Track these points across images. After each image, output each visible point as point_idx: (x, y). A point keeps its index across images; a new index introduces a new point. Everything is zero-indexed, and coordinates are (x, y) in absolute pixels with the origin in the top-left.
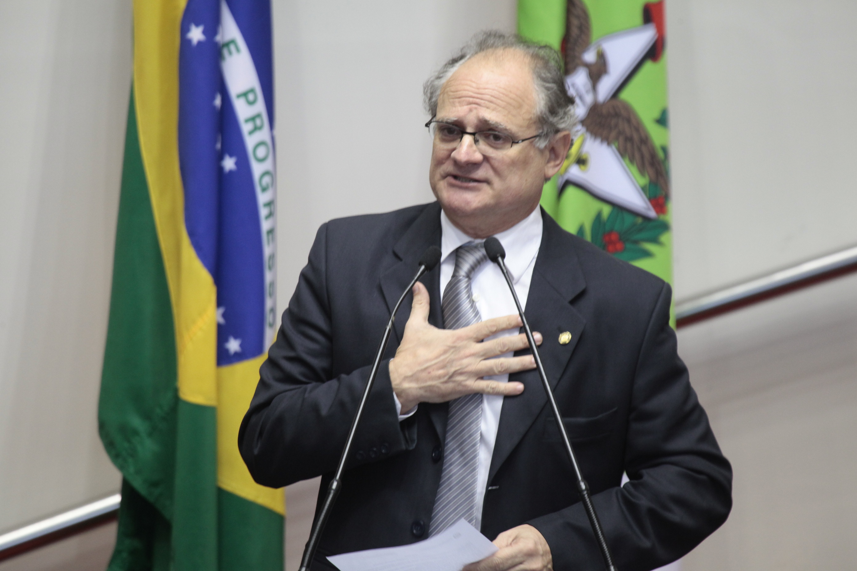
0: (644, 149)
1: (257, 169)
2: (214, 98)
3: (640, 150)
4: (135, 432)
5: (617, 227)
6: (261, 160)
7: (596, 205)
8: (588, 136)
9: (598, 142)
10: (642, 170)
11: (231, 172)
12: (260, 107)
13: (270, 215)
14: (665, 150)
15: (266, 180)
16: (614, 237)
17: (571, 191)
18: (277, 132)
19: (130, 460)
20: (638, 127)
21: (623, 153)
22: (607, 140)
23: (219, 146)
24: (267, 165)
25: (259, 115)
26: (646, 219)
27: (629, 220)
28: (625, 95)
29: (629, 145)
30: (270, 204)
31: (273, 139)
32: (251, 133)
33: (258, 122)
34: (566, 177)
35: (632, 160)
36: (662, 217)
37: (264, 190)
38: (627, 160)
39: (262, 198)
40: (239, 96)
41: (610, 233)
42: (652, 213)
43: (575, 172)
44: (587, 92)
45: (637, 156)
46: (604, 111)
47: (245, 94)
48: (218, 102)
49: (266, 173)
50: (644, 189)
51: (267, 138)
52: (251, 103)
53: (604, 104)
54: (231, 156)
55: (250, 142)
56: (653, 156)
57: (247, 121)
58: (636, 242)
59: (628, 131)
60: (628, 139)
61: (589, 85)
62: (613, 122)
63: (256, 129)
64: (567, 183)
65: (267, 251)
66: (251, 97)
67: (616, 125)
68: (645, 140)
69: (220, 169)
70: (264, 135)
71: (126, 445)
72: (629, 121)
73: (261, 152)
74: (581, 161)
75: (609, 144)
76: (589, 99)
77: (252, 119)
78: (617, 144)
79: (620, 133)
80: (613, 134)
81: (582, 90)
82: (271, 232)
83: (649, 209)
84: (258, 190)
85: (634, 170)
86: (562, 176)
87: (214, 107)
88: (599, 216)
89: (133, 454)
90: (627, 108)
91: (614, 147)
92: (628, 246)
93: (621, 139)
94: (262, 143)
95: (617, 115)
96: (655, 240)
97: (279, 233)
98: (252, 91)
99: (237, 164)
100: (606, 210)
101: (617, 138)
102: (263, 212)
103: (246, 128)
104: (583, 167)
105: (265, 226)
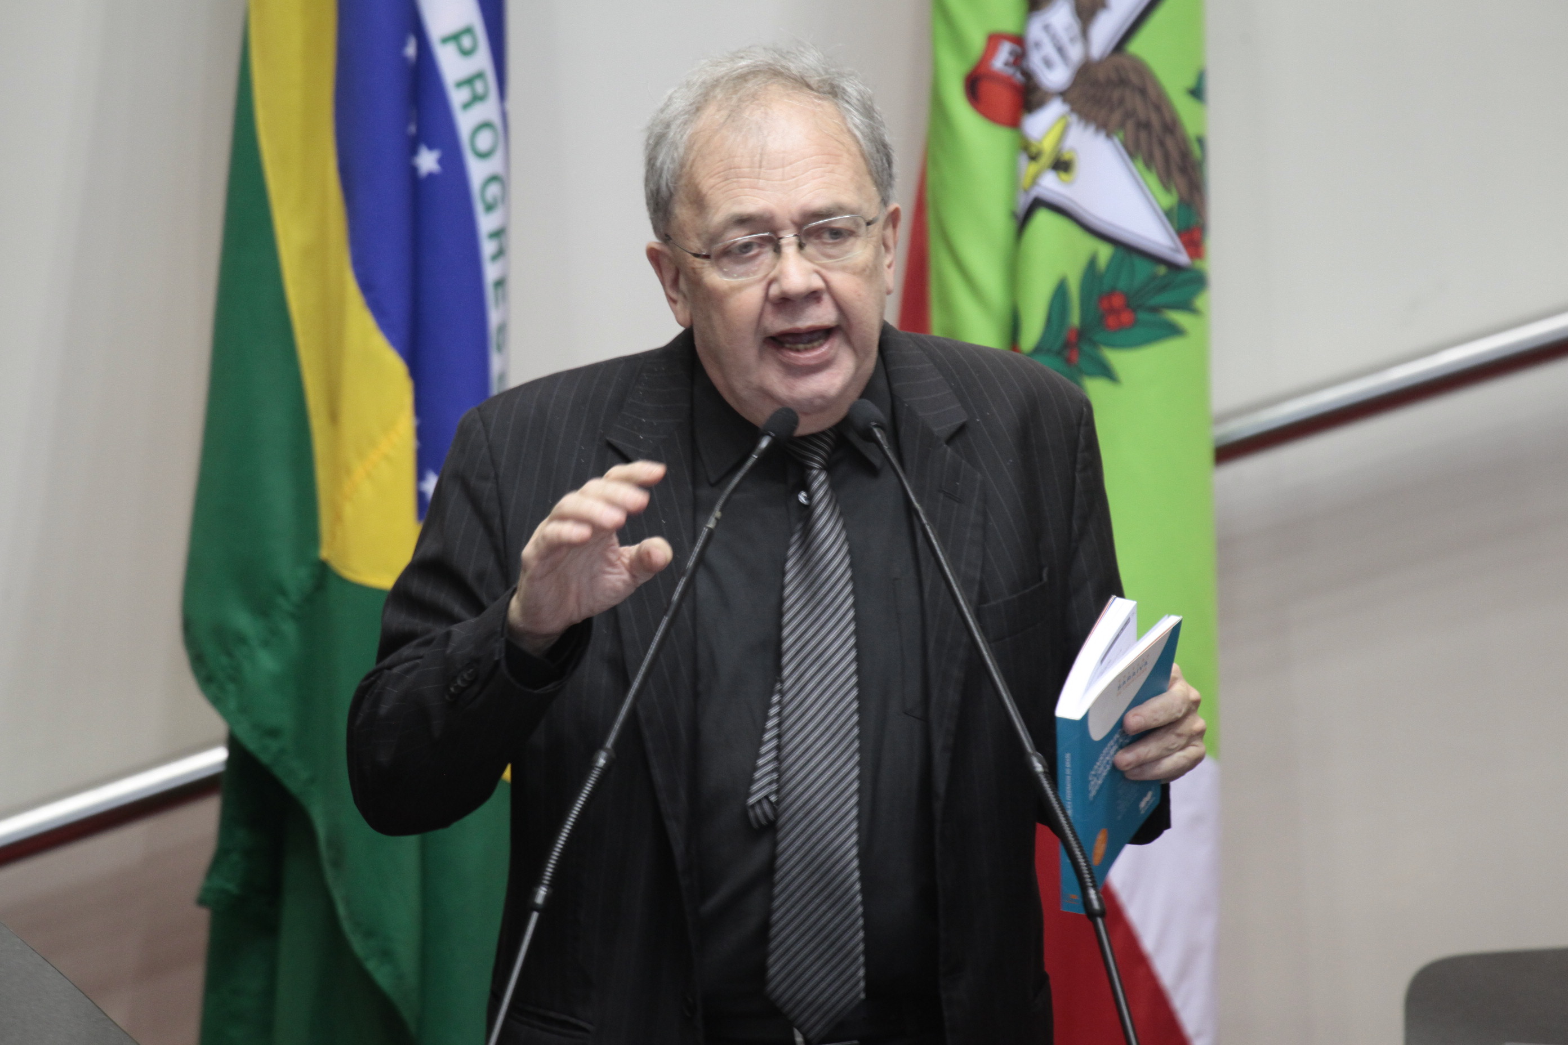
0: (1170, 142)
1: (477, 171)
2: (403, 44)
3: (1162, 144)
4: (241, 639)
5: (1122, 284)
6: (483, 156)
7: (1089, 245)
8: (1074, 118)
9: (1091, 130)
10: (1166, 181)
11: (431, 176)
12: (482, 60)
13: (500, 254)
14: (1201, 141)
15: (493, 190)
16: (1117, 302)
17: (1043, 219)
18: (511, 104)
19: (231, 687)
20: (1160, 104)
21: (1132, 150)
22: (1105, 127)
23: (412, 129)
24: (493, 165)
25: (480, 75)
26: (1173, 267)
27: (1143, 269)
28: (1137, 47)
29: (1143, 135)
30: (498, 234)
31: (504, 115)
32: (466, 106)
33: (479, 86)
34: (1035, 193)
35: (1149, 162)
36: (1198, 264)
37: (489, 208)
38: (1140, 164)
39: (486, 223)
40: (445, 40)
41: (1112, 293)
42: (1183, 258)
43: (1051, 185)
44: (1072, 40)
45: (1158, 153)
46: (1101, 76)
47: (455, 38)
48: (411, 50)
49: (494, 178)
50: (1169, 214)
51: (495, 117)
52: (466, 53)
53: (1101, 62)
54: (431, 147)
55: (465, 122)
56: (1185, 154)
57: (460, 84)
58: (1155, 309)
59: (1142, 113)
60: (1145, 126)
61: (1076, 28)
62: (1116, 95)
63: (477, 98)
64: (1038, 204)
65: (494, 317)
66: (466, 42)
67: (1121, 101)
68: (1171, 126)
69: (414, 170)
70: (488, 110)
71: (224, 660)
72: (1143, 92)
73: (484, 141)
74: (1062, 165)
75: (1109, 136)
76: (1076, 53)
77: (469, 81)
78: (1121, 134)
79: (1129, 115)
80: (1117, 116)
81: (1064, 37)
82: (500, 283)
83: (1177, 251)
84: (479, 208)
85: (1152, 180)
86: (1027, 191)
87: (404, 59)
88: (1092, 263)
89: (236, 676)
90: (1141, 69)
91: (1116, 140)
92: (1143, 316)
93: (1130, 124)
94: (486, 125)
95: (1123, 82)
96: (1187, 306)
97: (514, 286)
98: (468, 30)
99: (441, 162)
100: (1105, 252)
101: (1122, 125)
102: (488, 247)
103: (457, 97)
104: (1064, 176)
105: (491, 272)
